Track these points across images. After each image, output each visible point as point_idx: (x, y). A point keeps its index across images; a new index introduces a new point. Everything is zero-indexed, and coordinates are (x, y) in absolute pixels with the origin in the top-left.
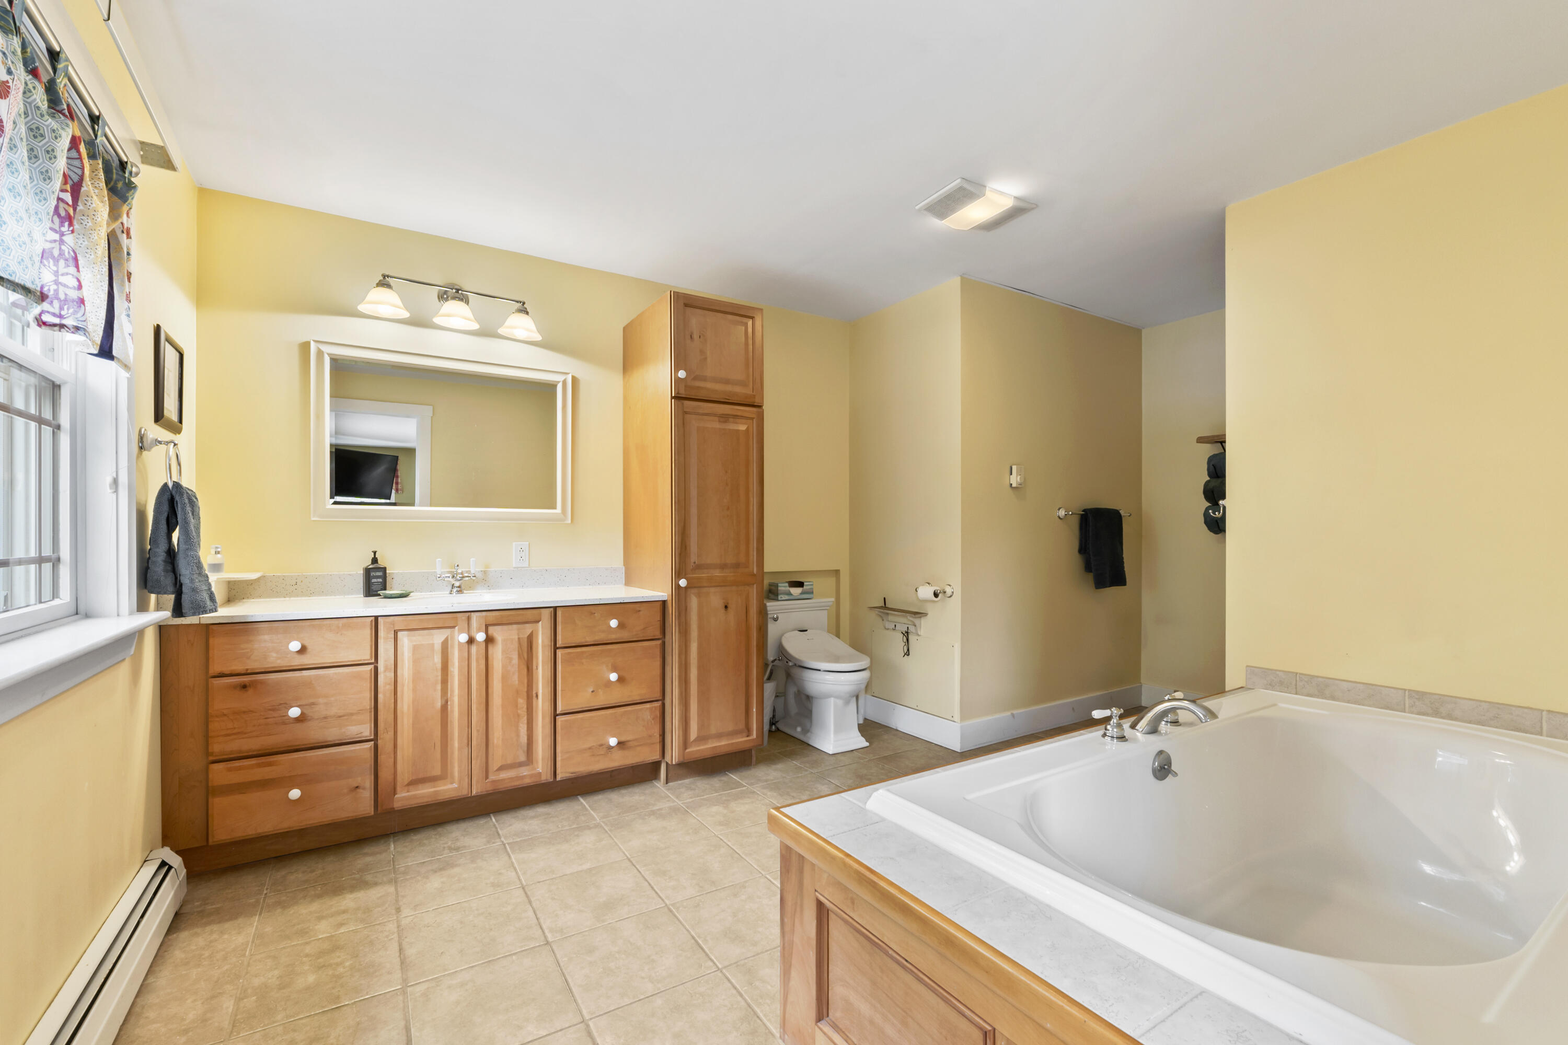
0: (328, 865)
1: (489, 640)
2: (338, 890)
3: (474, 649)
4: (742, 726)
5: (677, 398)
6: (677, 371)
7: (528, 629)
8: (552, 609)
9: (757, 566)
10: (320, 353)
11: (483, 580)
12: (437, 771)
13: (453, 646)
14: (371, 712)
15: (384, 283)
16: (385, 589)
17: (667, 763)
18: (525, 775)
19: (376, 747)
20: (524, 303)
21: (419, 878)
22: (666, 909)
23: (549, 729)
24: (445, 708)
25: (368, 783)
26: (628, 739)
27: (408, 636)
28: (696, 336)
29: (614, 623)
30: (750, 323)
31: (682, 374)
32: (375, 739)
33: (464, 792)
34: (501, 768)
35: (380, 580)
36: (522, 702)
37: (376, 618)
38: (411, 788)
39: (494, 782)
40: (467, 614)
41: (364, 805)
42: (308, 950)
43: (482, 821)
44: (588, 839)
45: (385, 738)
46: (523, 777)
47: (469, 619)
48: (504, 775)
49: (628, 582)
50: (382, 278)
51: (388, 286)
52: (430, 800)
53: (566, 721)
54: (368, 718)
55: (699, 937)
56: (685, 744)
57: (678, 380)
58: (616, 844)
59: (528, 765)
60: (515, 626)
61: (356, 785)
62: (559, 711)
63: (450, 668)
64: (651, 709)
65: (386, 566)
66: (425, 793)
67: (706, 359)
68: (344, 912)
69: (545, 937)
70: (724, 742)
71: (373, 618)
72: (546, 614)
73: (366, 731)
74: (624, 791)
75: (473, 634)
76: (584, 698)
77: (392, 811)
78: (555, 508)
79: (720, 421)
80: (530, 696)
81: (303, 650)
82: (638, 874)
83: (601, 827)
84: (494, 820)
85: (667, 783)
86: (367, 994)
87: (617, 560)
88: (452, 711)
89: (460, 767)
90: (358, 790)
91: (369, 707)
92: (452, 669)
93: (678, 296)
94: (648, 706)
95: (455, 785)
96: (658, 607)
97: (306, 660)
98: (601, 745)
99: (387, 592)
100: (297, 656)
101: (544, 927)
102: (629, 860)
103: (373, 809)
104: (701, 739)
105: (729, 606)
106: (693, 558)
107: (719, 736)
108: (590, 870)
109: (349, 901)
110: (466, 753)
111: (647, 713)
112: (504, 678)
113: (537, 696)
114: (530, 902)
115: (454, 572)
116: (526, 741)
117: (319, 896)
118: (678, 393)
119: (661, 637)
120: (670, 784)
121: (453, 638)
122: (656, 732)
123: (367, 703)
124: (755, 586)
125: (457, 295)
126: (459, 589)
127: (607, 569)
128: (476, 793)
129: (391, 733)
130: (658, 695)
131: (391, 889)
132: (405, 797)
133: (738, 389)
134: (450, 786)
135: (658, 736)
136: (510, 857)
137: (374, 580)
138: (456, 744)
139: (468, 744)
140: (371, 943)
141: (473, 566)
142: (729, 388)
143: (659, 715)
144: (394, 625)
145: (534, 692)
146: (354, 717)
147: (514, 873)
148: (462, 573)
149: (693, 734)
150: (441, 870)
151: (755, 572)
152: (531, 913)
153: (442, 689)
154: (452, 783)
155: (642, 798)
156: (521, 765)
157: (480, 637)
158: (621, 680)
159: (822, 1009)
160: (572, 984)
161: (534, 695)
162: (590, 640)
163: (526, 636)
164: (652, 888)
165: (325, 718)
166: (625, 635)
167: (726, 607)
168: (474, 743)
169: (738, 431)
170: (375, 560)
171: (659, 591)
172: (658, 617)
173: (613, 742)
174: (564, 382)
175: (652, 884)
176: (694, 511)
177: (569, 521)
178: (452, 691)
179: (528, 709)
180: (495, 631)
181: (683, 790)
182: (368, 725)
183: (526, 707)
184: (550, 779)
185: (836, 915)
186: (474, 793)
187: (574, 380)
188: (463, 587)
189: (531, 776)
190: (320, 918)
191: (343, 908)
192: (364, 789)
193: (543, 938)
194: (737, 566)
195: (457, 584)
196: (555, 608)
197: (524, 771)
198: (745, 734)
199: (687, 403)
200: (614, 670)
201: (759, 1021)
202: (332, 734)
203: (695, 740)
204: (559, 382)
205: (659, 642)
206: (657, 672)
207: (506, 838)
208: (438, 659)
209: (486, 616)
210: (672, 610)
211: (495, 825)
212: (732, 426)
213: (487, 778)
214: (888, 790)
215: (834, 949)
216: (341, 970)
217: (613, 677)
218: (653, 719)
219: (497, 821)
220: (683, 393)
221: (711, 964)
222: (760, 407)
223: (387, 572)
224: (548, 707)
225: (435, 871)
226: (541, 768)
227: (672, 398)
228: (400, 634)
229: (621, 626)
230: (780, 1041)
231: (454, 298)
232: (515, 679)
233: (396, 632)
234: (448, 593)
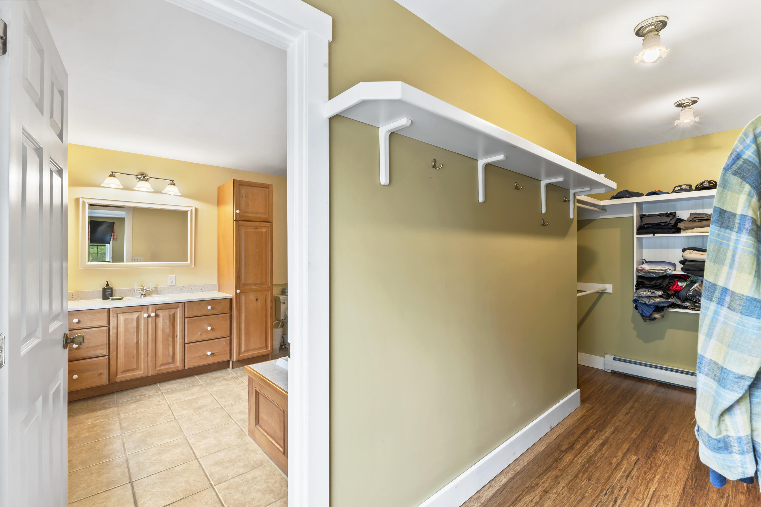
0: (90, 403)
1: (157, 316)
2: (94, 410)
3: (150, 319)
4: (264, 345)
5: (236, 220)
6: (236, 210)
7: (173, 311)
8: (183, 303)
9: (270, 284)
10: (84, 203)
11: (156, 291)
12: (134, 367)
13: (141, 318)
14: (107, 345)
15: (112, 175)
16: (112, 296)
17: (232, 361)
18: (172, 367)
19: (109, 358)
20: (173, 181)
21: (127, 405)
22: (221, 407)
23: (182, 350)
24: (138, 342)
25: (105, 372)
26: (216, 352)
27: (123, 315)
28: (244, 197)
29: (209, 308)
30: (267, 190)
31: (238, 211)
32: (109, 355)
33: (146, 374)
34: (161, 365)
35: (110, 293)
36: (170, 339)
37: (109, 309)
38: (123, 373)
39: (158, 370)
40: (147, 306)
41: (104, 380)
42: (84, 427)
43: (153, 386)
44: (196, 389)
45: (113, 354)
46: (170, 368)
47: (148, 308)
48: (162, 368)
49: (219, 290)
50: (111, 173)
51: (114, 176)
52: (131, 378)
53: (189, 346)
54: (106, 347)
55: (230, 414)
56: (239, 353)
57: (236, 214)
58: (207, 390)
59: (173, 363)
60: (168, 310)
61: (101, 373)
62: (186, 341)
63: (140, 327)
64: (225, 340)
65: (112, 287)
66: (129, 375)
67: (248, 205)
68: (97, 416)
69: (175, 418)
70: (256, 352)
71: (108, 309)
72: (181, 305)
73: (105, 352)
74: (214, 373)
75: (150, 313)
76: (197, 337)
77: (115, 383)
78: (187, 261)
79: (254, 229)
80: (174, 337)
81: (79, 322)
82: (213, 398)
83: (202, 385)
84: (158, 385)
85: (232, 369)
86: (108, 437)
87: (215, 282)
88: (141, 344)
89: (144, 365)
90: (102, 375)
91: (106, 343)
92: (141, 327)
93: (236, 181)
94: (224, 339)
95: (142, 372)
96: (229, 301)
97: (80, 326)
98: (204, 355)
99: (113, 298)
100: (76, 324)
101: (175, 415)
102: (211, 394)
103: (107, 382)
104: (246, 351)
105: (258, 299)
106: (243, 281)
107: (254, 350)
108: (195, 398)
109: (99, 413)
110: (147, 359)
111: (224, 342)
112: (163, 330)
113: (177, 337)
114: (170, 409)
115: (142, 288)
116: (172, 354)
117: (86, 413)
118: (236, 219)
119: (230, 312)
120: (234, 369)
121: (141, 315)
122: (228, 349)
123: (105, 341)
124: (269, 291)
125: (144, 179)
126: (144, 295)
127: (210, 285)
128: (151, 375)
129: (115, 353)
130: (228, 334)
131: (116, 409)
132: (121, 377)
133: (262, 216)
134: (140, 372)
135: (229, 351)
136: (164, 396)
137: (107, 293)
138: (143, 356)
139: (148, 356)
140: (109, 424)
141: (151, 286)
142: (259, 216)
143: (229, 342)
144: (117, 311)
145: (176, 335)
146: (100, 347)
147: (165, 401)
148: (146, 289)
149: (243, 349)
150: (136, 402)
151: (269, 286)
152: (170, 412)
153: (137, 335)
154: (141, 371)
155: (221, 374)
156: (170, 363)
157: (153, 315)
158: (212, 329)
159: (257, 422)
160: (182, 429)
161: (176, 336)
162: (199, 314)
163: (172, 314)
164: (218, 402)
165: (88, 348)
166: (214, 312)
167: (257, 300)
168: (150, 355)
169: (262, 232)
170: (107, 285)
171: (229, 294)
172: (229, 304)
173: (209, 353)
174: (191, 211)
175: (218, 401)
176: (243, 263)
177: (193, 266)
178: (141, 336)
179: (173, 342)
180: (159, 312)
181: (238, 371)
182: (106, 350)
183: (172, 341)
184: (182, 368)
185: (261, 394)
186: (150, 375)
187: (196, 209)
188: (146, 294)
189: (174, 367)
190: (88, 419)
191: (97, 415)
192: (104, 374)
193: (174, 418)
194: (261, 284)
195: (144, 293)
196: (185, 303)
197: (171, 366)
198: (265, 349)
199: (240, 222)
200: (210, 325)
201: (243, 432)
202: (91, 354)
203: (243, 352)
204: (189, 210)
205: (229, 314)
206: (228, 326)
207: (163, 391)
208: (135, 324)
209: (155, 307)
210: (234, 302)
211: (159, 387)
212: (259, 230)
213: (155, 369)
214: (283, 359)
215: (260, 404)
216: (98, 431)
217: (209, 328)
218: (226, 344)
219: (160, 385)
220: (238, 219)
221: (232, 420)
222: (272, 222)
223: (113, 289)
224: (182, 341)
225: (133, 403)
226: (178, 364)
227: (234, 220)
228: (119, 315)
229: (212, 308)
230: (248, 436)
231: (143, 180)
232: (167, 330)
233: (117, 314)
234: (140, 297)
